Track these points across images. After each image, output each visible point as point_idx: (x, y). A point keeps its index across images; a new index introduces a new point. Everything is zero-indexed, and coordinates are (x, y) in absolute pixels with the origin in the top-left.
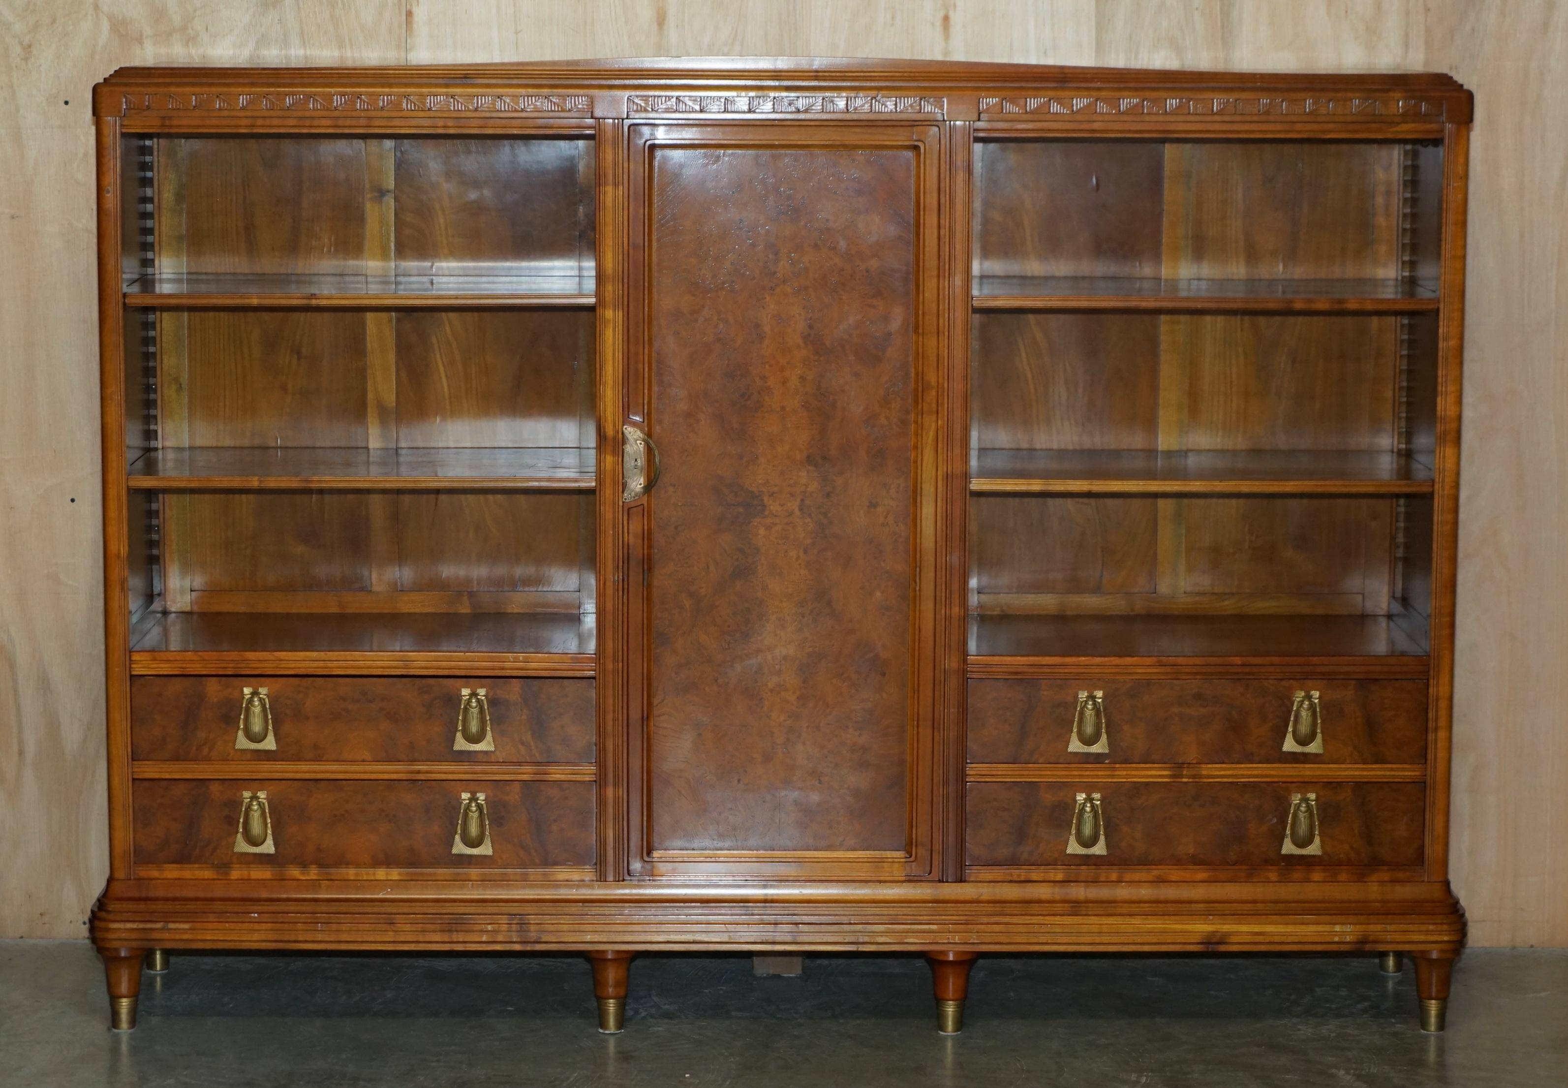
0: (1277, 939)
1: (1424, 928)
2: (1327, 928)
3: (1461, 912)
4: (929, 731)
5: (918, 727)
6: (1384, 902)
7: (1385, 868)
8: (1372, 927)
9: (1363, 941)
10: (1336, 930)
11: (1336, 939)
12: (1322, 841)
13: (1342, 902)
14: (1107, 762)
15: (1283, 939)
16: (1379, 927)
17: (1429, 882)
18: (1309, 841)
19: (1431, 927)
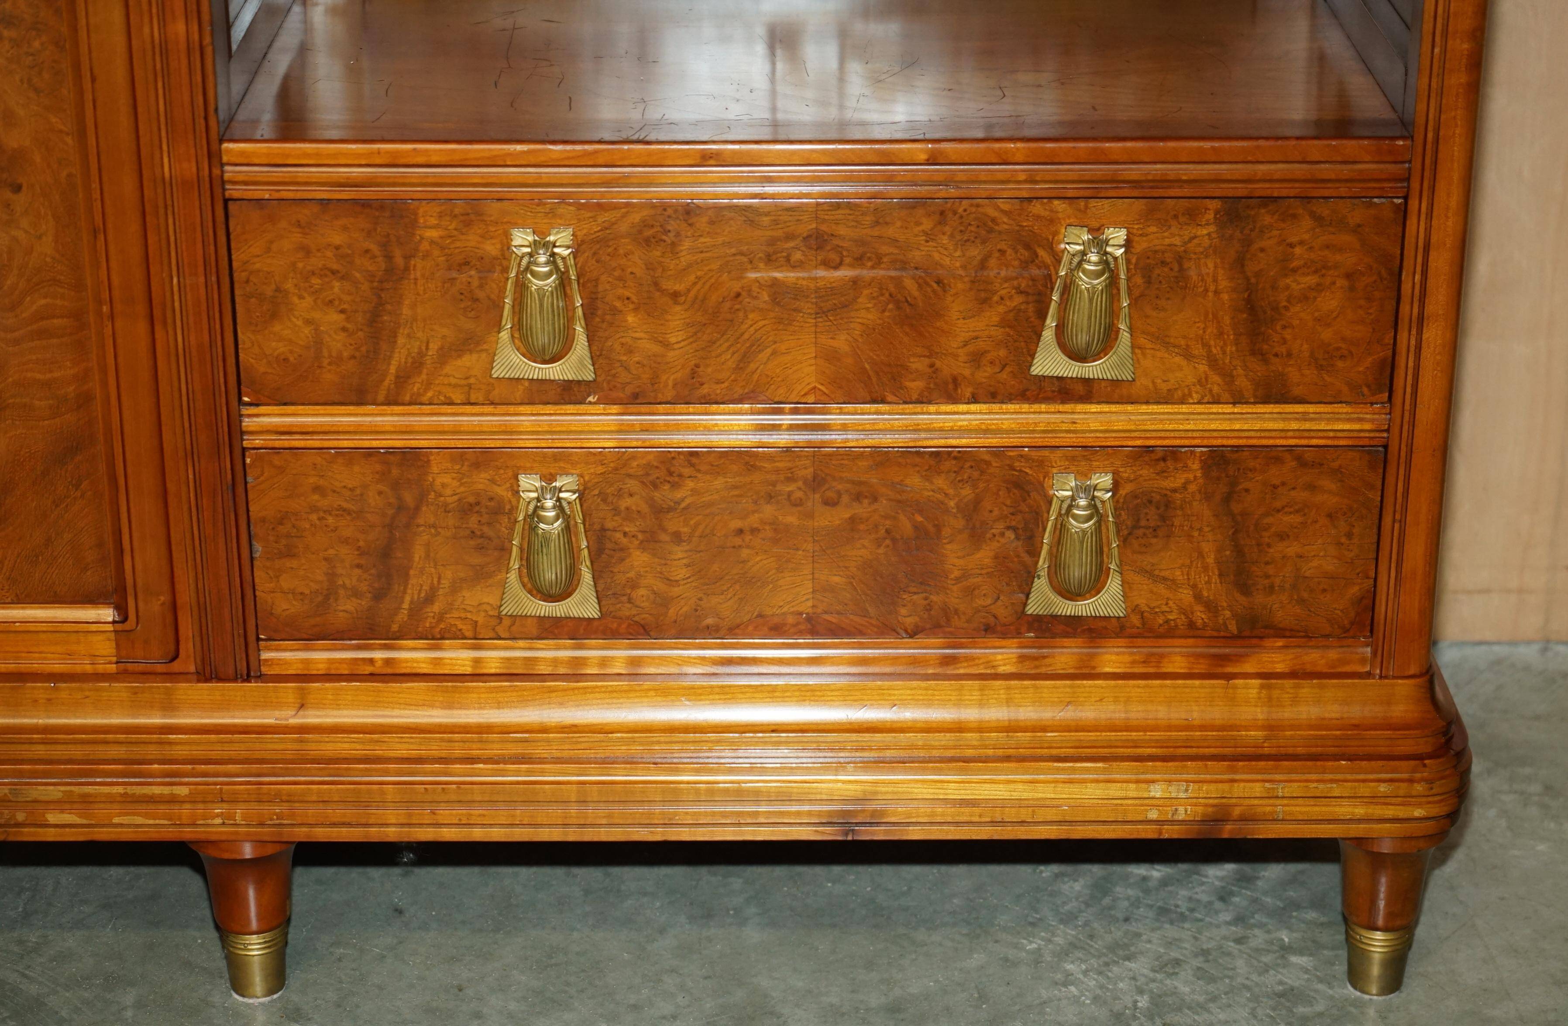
0: (1010, 815)
1: (1364, 790)
2: (1132, 790)
3: (1456, 746)
4: (142, 327)
5: (112, 317)
6: (1271, 727)
7: (1280, 643)
8: (1238, 790)
9: (1220, 816)
10: (1152, 794)
11: (1153, 815)
12: (1125, 584)
13: (1169, 728)
14: (591, 399)
15: (1025, 815)
16: (1258, 789)
17: (1381, 677)
18: (1095, 585)
19: (1383, 788)
